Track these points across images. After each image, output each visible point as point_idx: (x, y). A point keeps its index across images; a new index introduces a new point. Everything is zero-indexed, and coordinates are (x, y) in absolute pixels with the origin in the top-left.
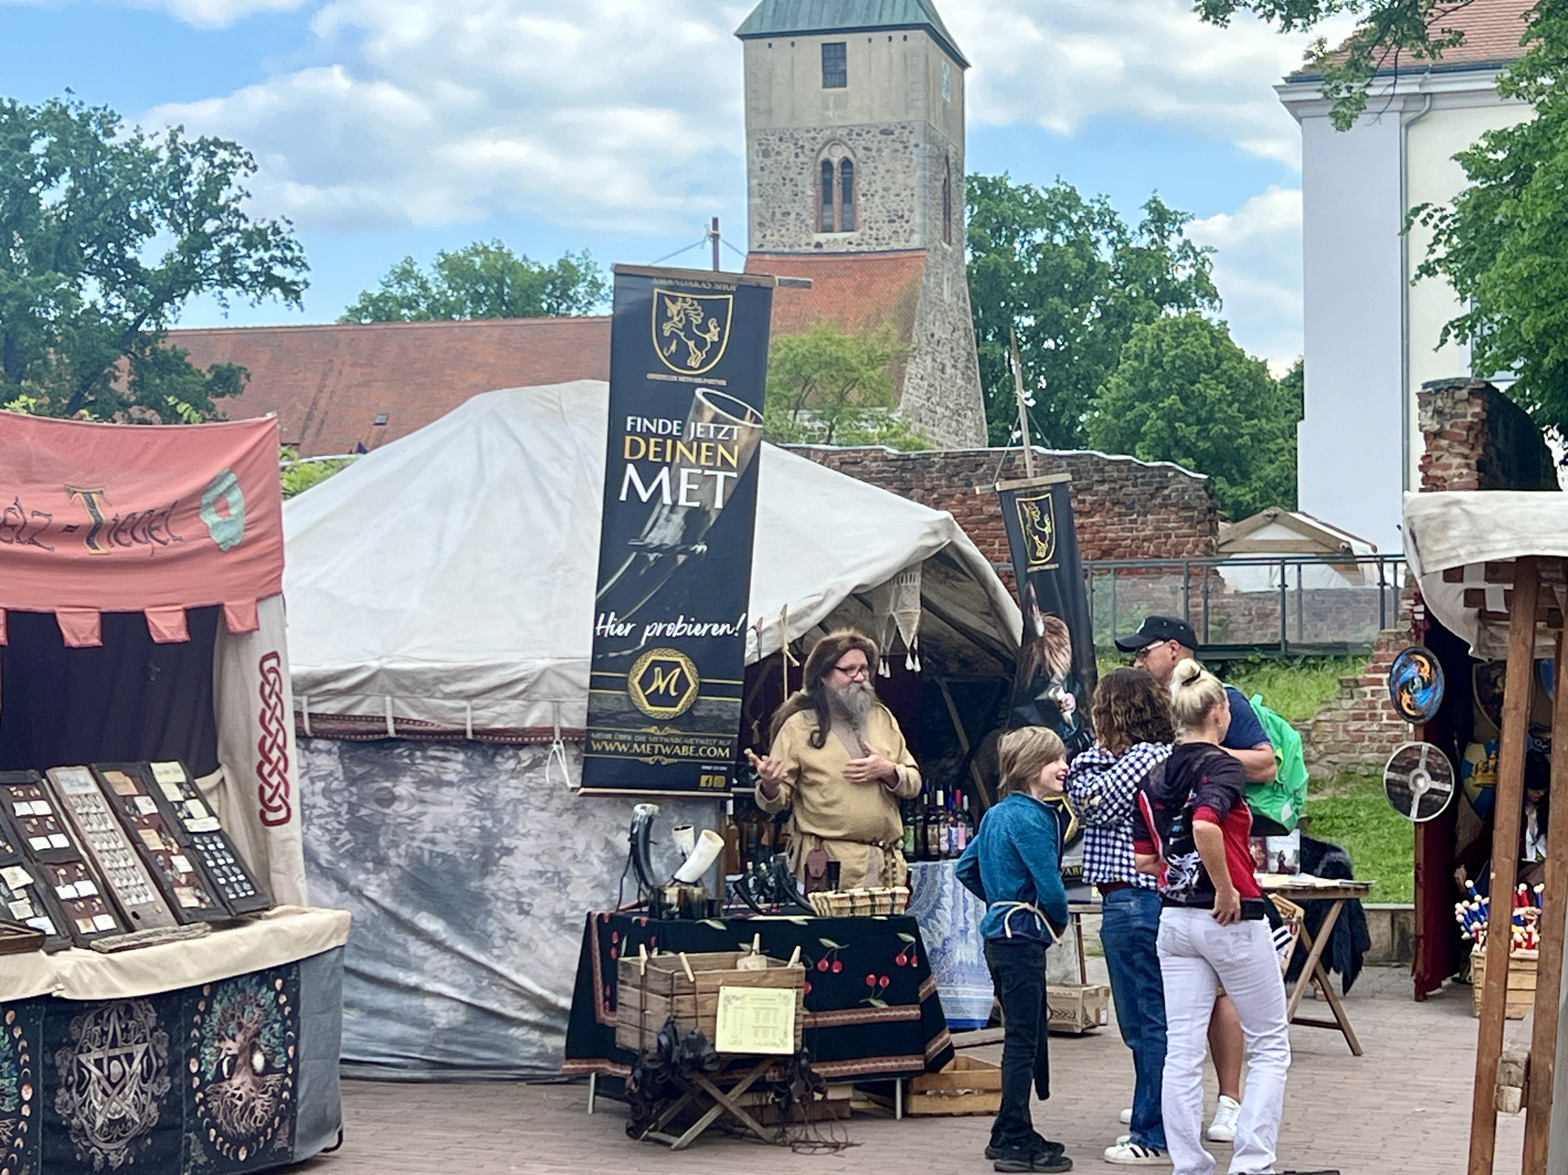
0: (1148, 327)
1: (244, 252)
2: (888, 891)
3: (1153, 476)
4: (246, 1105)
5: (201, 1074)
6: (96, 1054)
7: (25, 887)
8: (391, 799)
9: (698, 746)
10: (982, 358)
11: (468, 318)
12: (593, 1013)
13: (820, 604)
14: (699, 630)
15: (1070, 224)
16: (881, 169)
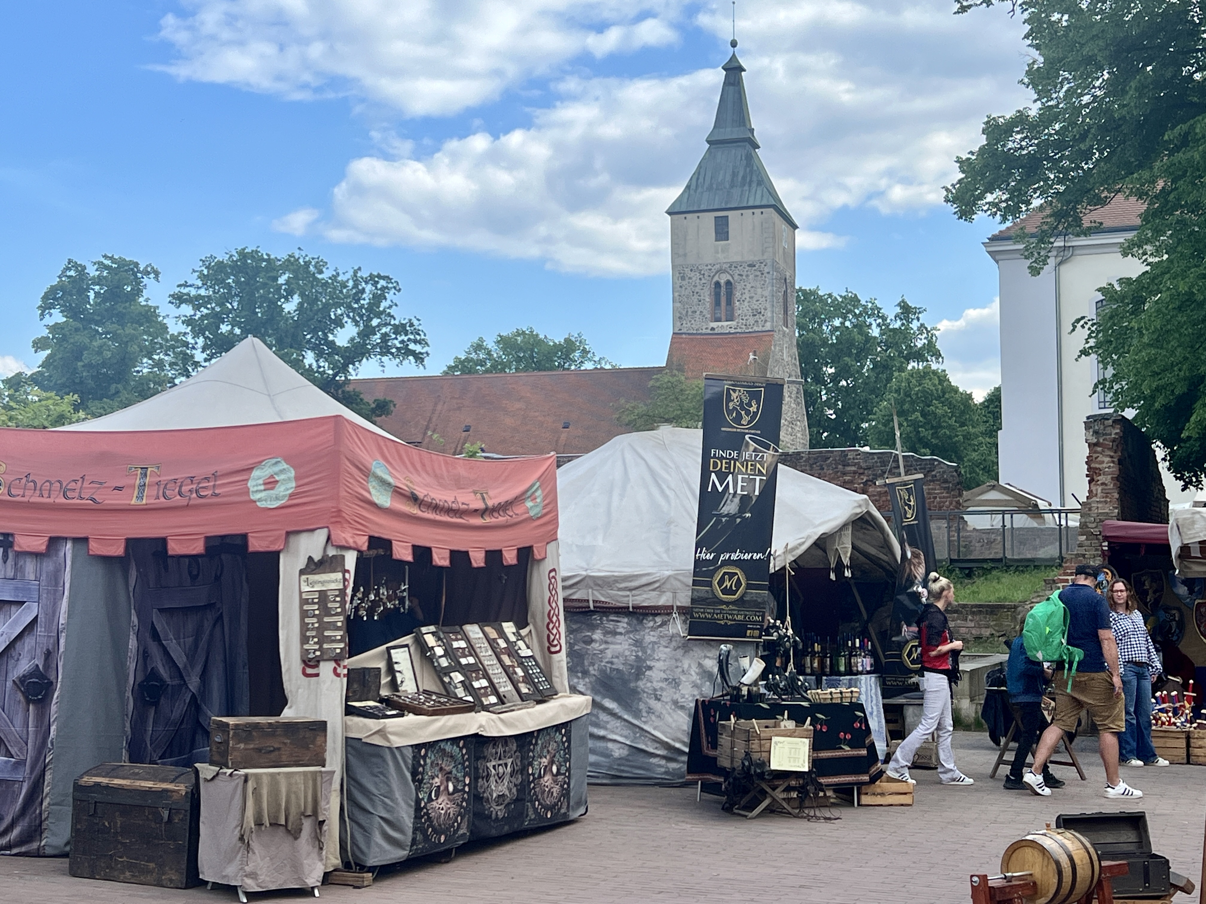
0: (903, 374)
1: (393, 336)
2: (849, 690)
3: (926, 464)
4: (549, 790)
5: (533, 774)
6: (493, 763)
7: (461, 682)
8: (592, 641)
9: (746, 615)
10: (805, 392)
11: (514, 371)
12: (700, 749)
13: (803, 543)
14: (747, 557)
15: (855, 315)
16: (749, 286)
